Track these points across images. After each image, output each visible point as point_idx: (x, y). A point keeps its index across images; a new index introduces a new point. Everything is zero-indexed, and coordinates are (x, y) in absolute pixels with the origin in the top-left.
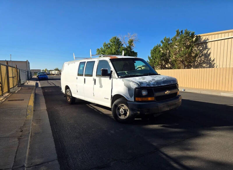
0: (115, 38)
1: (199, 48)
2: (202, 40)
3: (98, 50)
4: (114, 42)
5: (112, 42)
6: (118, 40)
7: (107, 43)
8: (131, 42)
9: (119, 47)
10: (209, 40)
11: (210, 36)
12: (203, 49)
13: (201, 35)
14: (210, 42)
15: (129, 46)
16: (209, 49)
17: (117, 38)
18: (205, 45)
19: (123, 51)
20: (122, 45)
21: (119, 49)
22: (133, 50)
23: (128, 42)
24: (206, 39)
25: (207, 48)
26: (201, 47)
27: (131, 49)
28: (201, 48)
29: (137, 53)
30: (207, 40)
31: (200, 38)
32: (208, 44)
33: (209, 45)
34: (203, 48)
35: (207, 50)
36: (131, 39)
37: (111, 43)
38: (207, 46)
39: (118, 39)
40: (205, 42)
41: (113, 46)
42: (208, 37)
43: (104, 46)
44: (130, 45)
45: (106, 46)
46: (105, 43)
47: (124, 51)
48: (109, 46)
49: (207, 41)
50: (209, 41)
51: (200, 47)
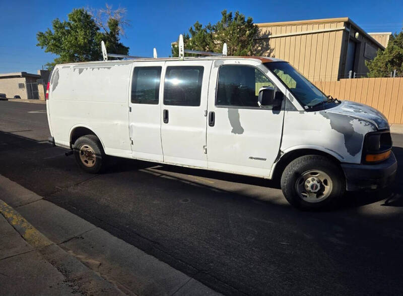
0: (82, 13)
1: (256, 47)
2: (261, 33)
3: (41, 35)
4: (80, 20)
5: (74, 20)
6: (87, 16)
7: (62, 22)
8: (114, 25)
10: (271, 34)
11: (274, 28)
12: (262, 49)
13: (258, 25)
14: (273, 38)
15: (111, 33)
16: (272, 50)
17: (84, 13)
18: (265, 43)
19: (103, 42)
20: (98, 29)
21: (92, 36)
22: (119, 42)
23: (107, 25)
24: (268, 32)
25: (269, 49)
26: (259, 46)
27: (116, 39)
28: (260, 48)
29: (128, 48)
30: (269, 34)
31: (258, 30)
32: (270, 42)
33: (272, 43)
34: (262, 47)
35: (269, 51)
36: (113, 18)
37: (72, 23)
38: (268, 45)
39: (87, 14)
40: (266, 38)
41: (78, 30)
42: (269, 29)
43: (55, 26)
44: (115, 31)
45: (60, 27)
46: (57, 22)
47: (105, 43)
48: (68, 28)
49: (270, 36)
50: (273, 36)
51: (257, 45)
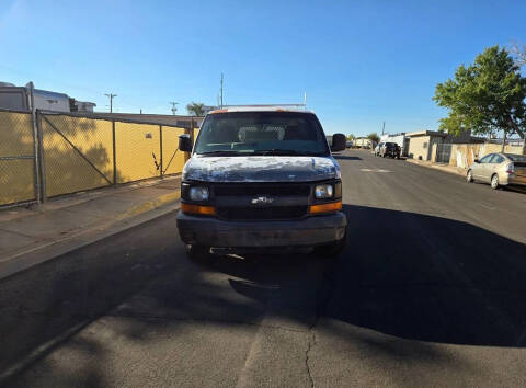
0: (495, 51)
4: (488, 61)
5: (481, 63)
6: (503, 54)
7: (467, 67)
9: (502, 76)
17: (499, 51)
20: (516, 68)
21: (499, 80)
37: (480, 67)
39: (503, 52)
41: (482, 75)
43: (457, 74)
45: (463, 75)
46: (462, 68)
48: (472, 74)
